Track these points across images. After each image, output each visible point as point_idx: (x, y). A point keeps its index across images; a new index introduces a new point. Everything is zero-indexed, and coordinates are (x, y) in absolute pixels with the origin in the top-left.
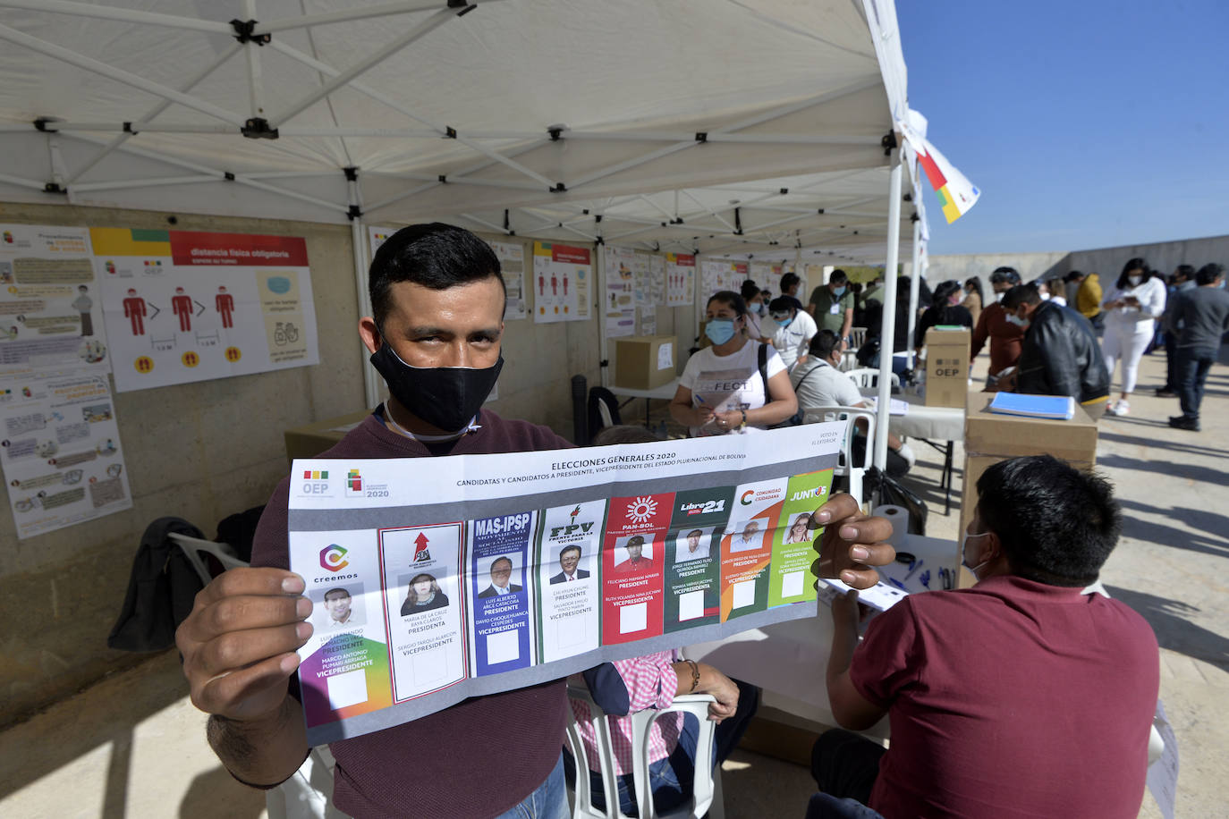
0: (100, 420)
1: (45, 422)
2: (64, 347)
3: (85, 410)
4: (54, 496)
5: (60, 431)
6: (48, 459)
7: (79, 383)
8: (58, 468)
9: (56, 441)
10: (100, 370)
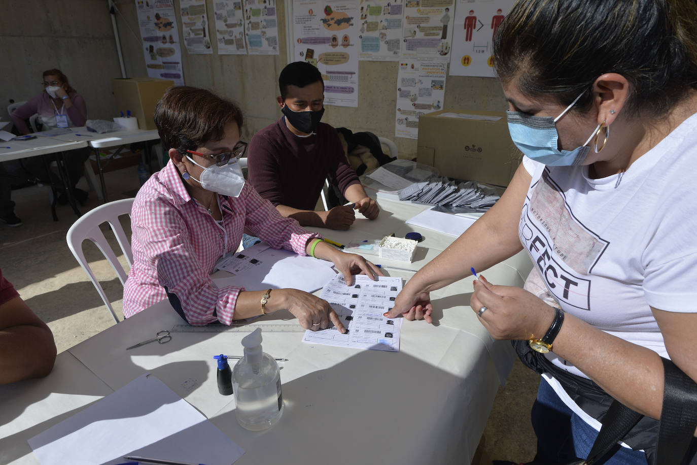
0: (438, 89)
1: (415, 83)
2: (431, 44)
3: (433, 81)
4: (411, 122)
5: (420, 90)
6: (413, 103)
7: (434, 66)
8: (416, 108)
9: (417, 95)
10: (444, 60)
